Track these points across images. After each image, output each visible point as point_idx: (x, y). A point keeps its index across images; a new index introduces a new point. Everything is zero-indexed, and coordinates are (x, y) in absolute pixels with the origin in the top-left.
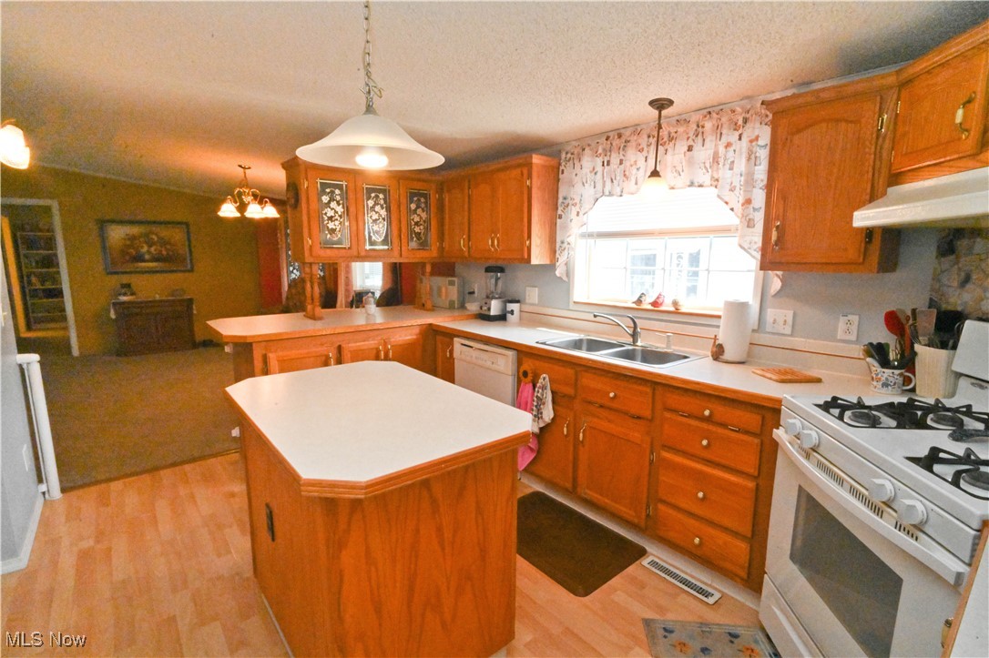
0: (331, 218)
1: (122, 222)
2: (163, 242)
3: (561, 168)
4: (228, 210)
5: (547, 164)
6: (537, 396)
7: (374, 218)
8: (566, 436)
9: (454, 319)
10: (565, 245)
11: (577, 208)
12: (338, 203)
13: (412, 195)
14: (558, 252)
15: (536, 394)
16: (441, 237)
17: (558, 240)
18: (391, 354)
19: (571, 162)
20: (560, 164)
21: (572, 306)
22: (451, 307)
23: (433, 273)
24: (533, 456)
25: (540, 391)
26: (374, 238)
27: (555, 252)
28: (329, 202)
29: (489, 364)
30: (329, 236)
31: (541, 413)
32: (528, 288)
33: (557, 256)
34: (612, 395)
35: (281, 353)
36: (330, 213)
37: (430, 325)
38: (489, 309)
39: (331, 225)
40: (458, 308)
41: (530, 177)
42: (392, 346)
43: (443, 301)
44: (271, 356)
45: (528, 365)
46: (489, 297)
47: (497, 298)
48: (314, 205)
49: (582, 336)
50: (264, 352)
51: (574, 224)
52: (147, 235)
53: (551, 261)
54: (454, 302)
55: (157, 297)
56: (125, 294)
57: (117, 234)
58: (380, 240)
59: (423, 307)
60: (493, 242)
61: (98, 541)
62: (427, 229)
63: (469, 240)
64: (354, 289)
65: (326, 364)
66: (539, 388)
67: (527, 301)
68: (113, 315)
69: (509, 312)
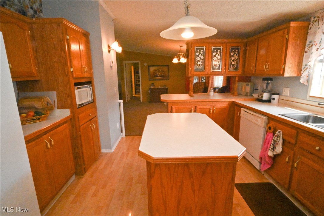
0: (198, 61)
1: (153, 66)
2: (163, 71)
3: (310, 26)
4: (175, 61)
5: (301, 25)
6: (274, 140)
7: (215, 59)
8: (288, 162)
9: (245, 100)
10: (308, 67)
11: (317, 46)
12: (202, 55)
13: (232, 49)
14: (303, 70)
15: (273, 139)
16: (244, 66)
17: (304, 64)
18: (215, 111)
19: (317, 22)
20: (310, 25)
21: (308, 98)
22: (247, 95)
23: (239, 81)
24: (270, 166)
25: (276, 137)
26: (214, 67)
27: (301, 70)
28: (198, 55)
29: (254, 121)
30: (197, 67)
31: (275, 148)
32: (284, 88)
33: (302, 72)
34: (317, 148)
35: (177, 107)
36: (199, 59)
37: (233, 101)
38: (262, 97)
39: (199, 63)
40: (250, 96)
41: (288, 33)
42: (215, 108)
43: (243, 92)
44: (174, 107)
45: (272, 124)
46: (263, 91)
47: (267, 92)
48: (193, 56)
49: (311, 114)
50: (171, 106)
51: (313, 55)
52: (158, 69)
53: (298, 75)
54: (248, 93)
55: (160, 87)
56: (152, 86)
57: (152, 69)
58: (217, 68)
59: (233, 94)
60: (266, 67)
61: (127, 151)
62: (238, 63)
63: (256, 66)
64: (214, 86)
65: (191, 112)
66: (276, 136)
67: (283, 94)
68: (149, 92)
69: (272, 99)
